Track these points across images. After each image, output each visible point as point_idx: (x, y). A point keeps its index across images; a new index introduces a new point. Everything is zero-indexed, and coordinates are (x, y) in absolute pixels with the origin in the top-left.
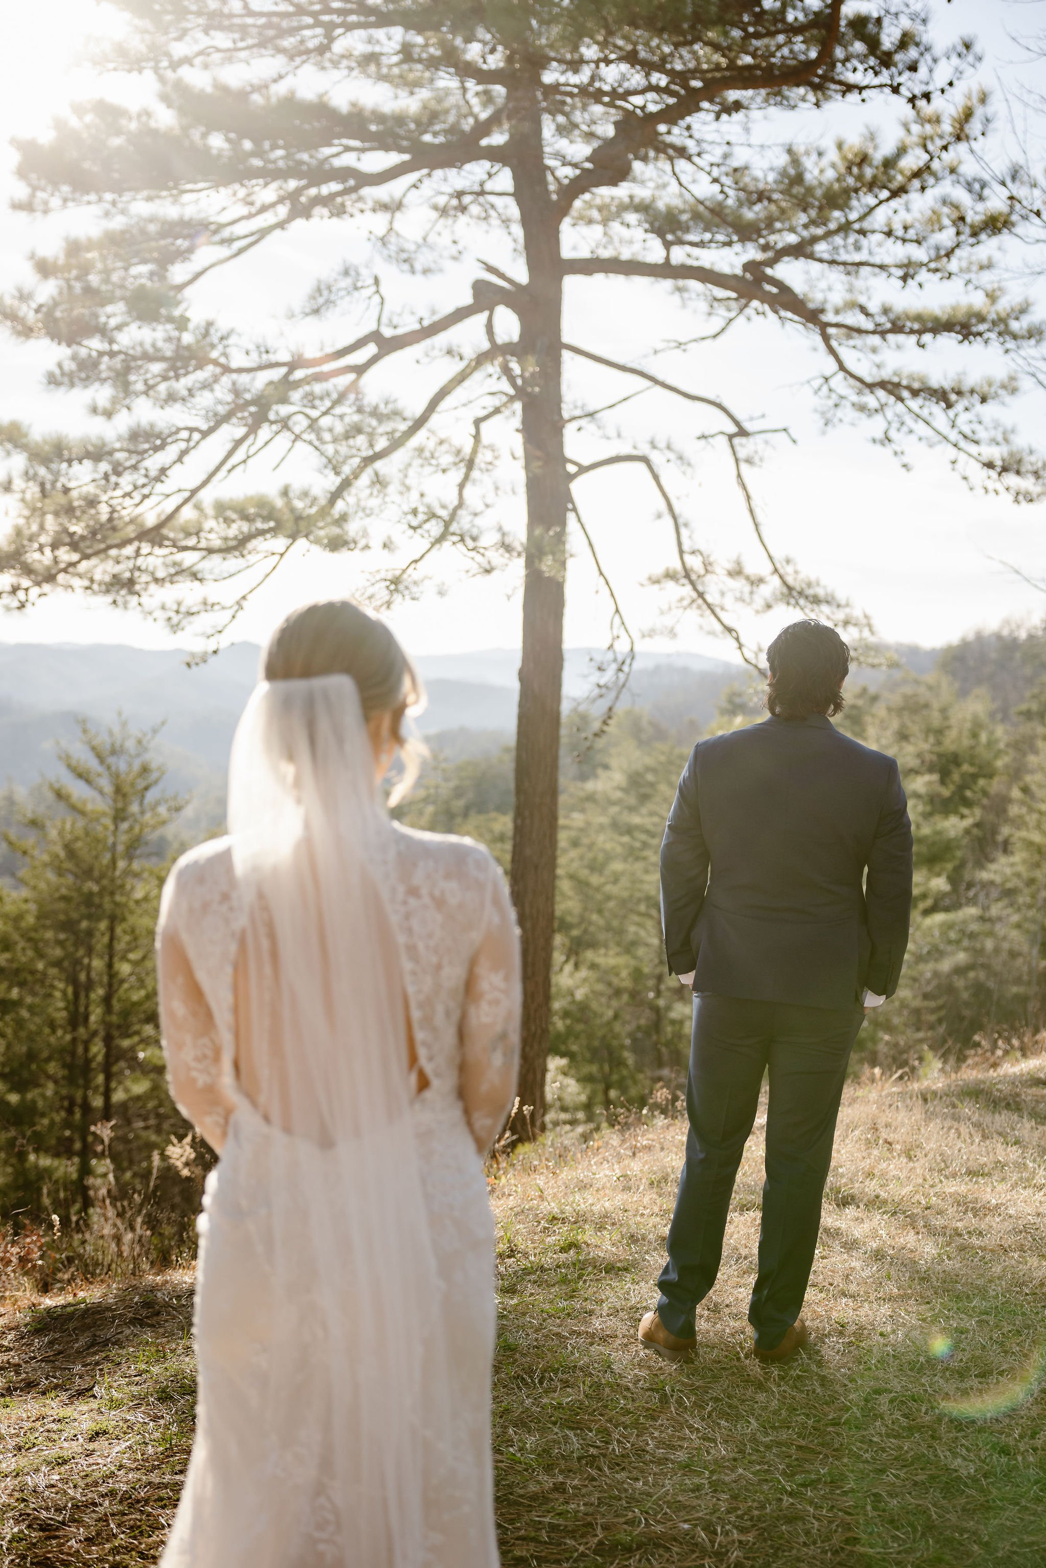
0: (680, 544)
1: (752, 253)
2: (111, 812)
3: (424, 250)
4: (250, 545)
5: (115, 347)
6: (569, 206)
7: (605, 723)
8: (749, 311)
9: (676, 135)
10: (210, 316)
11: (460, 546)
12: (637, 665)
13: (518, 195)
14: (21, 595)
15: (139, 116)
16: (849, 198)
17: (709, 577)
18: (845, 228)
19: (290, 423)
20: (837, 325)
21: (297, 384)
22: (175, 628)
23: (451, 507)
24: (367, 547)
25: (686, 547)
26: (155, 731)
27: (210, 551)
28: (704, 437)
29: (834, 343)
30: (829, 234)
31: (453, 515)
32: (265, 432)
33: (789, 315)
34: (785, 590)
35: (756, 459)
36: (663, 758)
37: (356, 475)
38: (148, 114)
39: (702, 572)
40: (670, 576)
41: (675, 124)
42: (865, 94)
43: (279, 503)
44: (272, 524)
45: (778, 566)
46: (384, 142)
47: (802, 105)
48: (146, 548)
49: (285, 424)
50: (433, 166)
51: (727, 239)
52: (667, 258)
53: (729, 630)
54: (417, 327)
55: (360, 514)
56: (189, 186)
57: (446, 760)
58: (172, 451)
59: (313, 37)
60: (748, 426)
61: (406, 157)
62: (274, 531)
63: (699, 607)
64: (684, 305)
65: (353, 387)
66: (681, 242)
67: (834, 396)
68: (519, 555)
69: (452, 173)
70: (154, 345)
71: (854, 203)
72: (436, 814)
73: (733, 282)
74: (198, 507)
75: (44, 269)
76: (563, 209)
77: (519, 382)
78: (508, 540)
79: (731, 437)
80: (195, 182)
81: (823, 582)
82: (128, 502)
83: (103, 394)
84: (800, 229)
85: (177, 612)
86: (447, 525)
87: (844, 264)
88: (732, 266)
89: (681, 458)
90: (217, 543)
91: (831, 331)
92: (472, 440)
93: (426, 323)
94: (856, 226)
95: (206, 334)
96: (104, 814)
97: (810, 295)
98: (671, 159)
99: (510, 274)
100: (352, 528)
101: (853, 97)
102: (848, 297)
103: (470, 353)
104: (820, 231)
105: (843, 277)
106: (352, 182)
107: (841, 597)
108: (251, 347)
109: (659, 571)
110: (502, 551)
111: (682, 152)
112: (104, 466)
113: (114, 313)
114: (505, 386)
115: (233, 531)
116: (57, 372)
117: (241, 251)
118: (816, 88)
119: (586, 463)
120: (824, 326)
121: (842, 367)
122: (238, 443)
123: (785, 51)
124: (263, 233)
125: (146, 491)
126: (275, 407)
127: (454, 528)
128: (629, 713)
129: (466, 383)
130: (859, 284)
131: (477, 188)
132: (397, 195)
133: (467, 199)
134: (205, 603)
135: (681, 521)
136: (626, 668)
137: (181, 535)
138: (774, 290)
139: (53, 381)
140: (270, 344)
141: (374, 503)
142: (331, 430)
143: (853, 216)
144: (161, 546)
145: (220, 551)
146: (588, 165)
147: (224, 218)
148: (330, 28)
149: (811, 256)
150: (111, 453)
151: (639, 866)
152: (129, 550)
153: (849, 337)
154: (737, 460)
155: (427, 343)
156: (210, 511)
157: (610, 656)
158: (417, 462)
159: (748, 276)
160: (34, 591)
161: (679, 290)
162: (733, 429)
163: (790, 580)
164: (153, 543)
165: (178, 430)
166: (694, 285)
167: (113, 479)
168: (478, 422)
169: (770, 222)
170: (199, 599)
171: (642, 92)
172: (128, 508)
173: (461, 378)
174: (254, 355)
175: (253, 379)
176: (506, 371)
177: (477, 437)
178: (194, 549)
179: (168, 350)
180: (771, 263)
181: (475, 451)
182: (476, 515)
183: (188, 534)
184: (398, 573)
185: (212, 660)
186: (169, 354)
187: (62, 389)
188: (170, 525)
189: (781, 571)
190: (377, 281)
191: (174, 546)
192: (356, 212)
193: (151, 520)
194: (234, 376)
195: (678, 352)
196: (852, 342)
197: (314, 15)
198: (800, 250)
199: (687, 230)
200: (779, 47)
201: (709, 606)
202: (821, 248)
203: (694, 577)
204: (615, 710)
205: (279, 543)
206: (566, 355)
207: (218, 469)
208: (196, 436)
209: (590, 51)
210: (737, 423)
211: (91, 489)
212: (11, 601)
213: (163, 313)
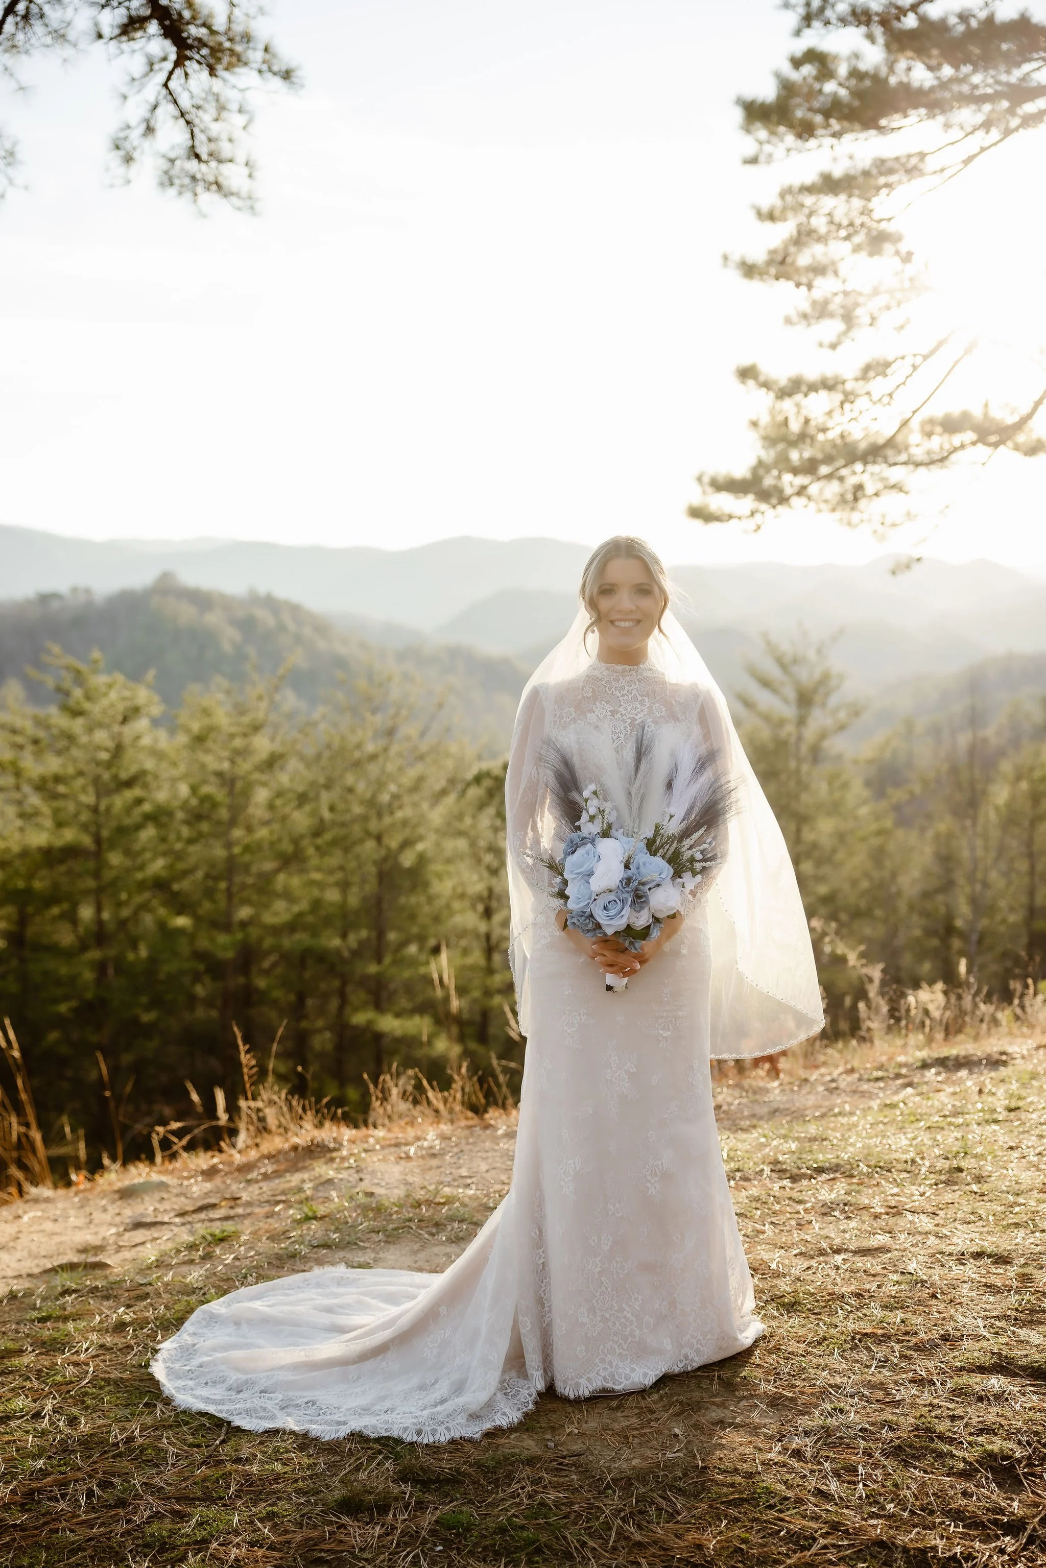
4: (953, 457)
5: (847, 287)
14: (759, 517)
15: (848, 59)
22: (882, 538)
27: (917, 465)
38: (856, 56)
44: (973, 435)
48: (861, 466)
58: (897, 377)
62: (976, 442)
70: (880, 280)
82: (853, 426)
83: (832, 328)
85: (883, 524)
96: (789, 722)
112: (838, 397)
115: (937, 445)
116: (795, 314)
134: (908, 514)
139: (790, 322)
150: (845, 383)
160: (770, 514)
170: (904, 511)
178: (903, 463)
179: (892, 283)
185: (916, 567)
186: (892, 287)
187: (800, 328)
188: (892, 443)
191: (890, 462)
211: (824, 418)
212: (751, 524)
213: (888, 248)
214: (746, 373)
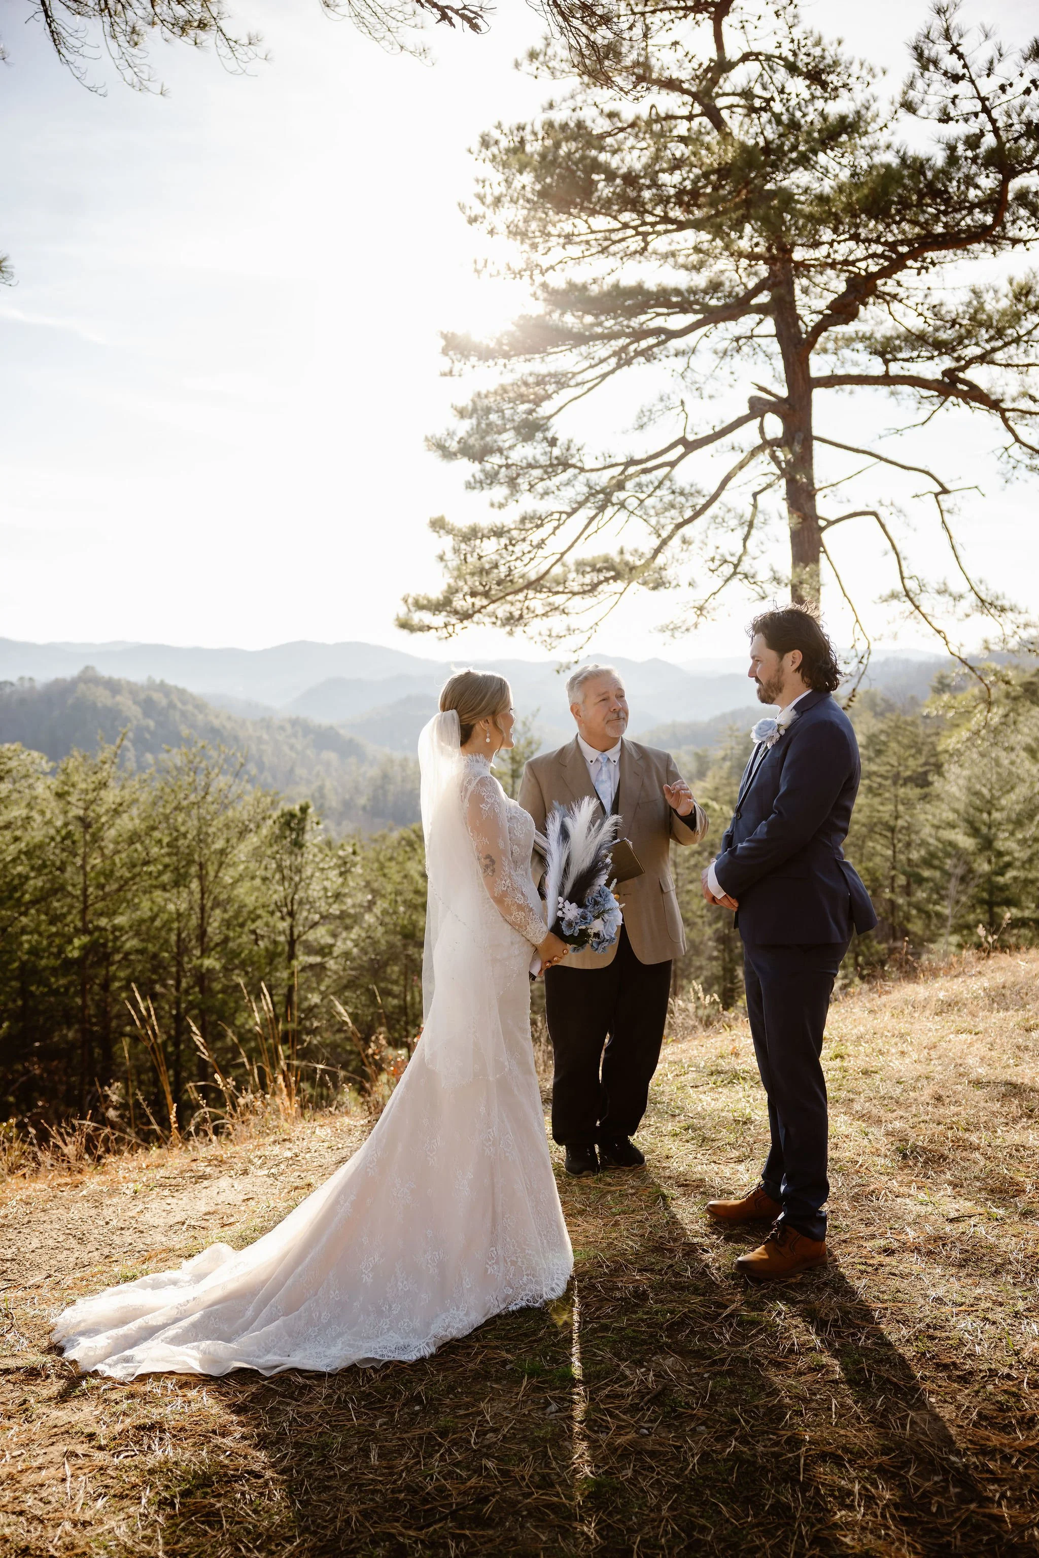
0: (901, 572)
1: (947, 363)
2: (510, 772)
3: (711, 380)
4: (600, 588)
5: (510, 462)
6: (815, 341)
7: (850, 700)
8: (948, 404)
9: (887, 286)
10: (570, 437)
11: (745, 581)
12: (872, 659)
13: (779, 335)
14: (450, 628)
16: (1020, 319)
17: (923, 595)
18: (1017, 340)
19: (626, 504)
20: (1013, 410)
21: (631, 476)
22: (548, 647)
23: (738, 554)
24: (678, 585)
25: (905, 574)
26: (534, 716)
27: (574, 594)
28: (917, 496)
29: (1011, 423)
30: (1006, 344)
31: (740, 560)
32: (610, 511)
33: (978, 405)
34: (980, 604)
35: (956, 510)
36: (892, 724)
37: (670, 537)
39: (918, 591)
40: (894, 596)
41: (890, 277)
42: (1028, 244)
43: (617, 559)
44: (612, 573)
45: (974, 585)
46: (684, 307)
47: (982, 255)
48: (531, 594)
49: (622, 505)
50: (716, 322)
51: (929, 355)
52: (887, 371)
53: (939, 632)
54: (711, 432)
55: (675, 564)
56: (552, 350)
57: (738, 730)
58: (548, 527)
59: (635, 243)
60: (948, 486)
61: (700, 316)
62: (615, 578)
63: (915, 618)
64: (899, 404)
65: (667, 477)
66: (895, 359)
67: (1011, 460)
68: (786, 585)
69: (731, 324)
70: (534, 458)
71: (1023, 323)
72: (732, 767)
73: (935, 385)
74: (564, 565)
75: (462, 413)
76: (810, 344)
77: (783, 465)
78: (777, 576)
79: (936, 495)
80: (558, 346)
81: (1007, 596)
82: (518, 563)
83: (500, 492)
84: (982, 344)
85: (550, 636)
86: (736, 566)
87: (1018, 366)
88: (934, 373)
89: (900, 511)
90: (576, 589)
91: (1008, 414)
92: (751, 508)
93: (717, 429)
94: (1025, 338)
95: (568, 449)
96: (505, 774)
97: (993, 390)
98: (888, 303)
99: (774, 391)
100: (668, 574)
101: (1020, 247)
102: (1022, 389)
103: (748, 449)
104: (999, 343)
105: (1017, 375)
106: (663, 337)
107: (1022, 606)
108: (599, 455)
109: (886, 592)
110: (775, 583)
111: (895, 297)
112: (504, 541)
113: (507, 438)
114: (774, 468)
115: (587, 579)
116: (472, 480)
117: (590, 389)
118: (993, 243)
119: (832, 519)
120: (1003, 411)
121: (1017, 440)
122: (592, 519)
123: (968, 220)
124: (604, 376)
125: (532, 555)
126: (616, 494)
127: (739, 569)
128: (867, 692)
129: (744, 470)
130: (1028, 380)
131: (749, 334)
132: (692, 344)
133: (742, 342)
134: (569, 630)
135: (901, 556)
136: (865, 661)
137: (554, 585)
138: (965, 388)
139: (469, 486)
140: (612, 453)
141: (684, 555)
142: (654, 507)
143: (1022, 332)
144: (540, 592)
145: (578, 593)
146: (828, 312)
147: (576, 370)
148: (645, 235)
149: (992, 362)
150: (509, 531)
151: (877, 800)
152: (521, 596)
153: (1023, 418)
154: (941, 511)
155: (718, 443)
156: (573, 568)
157: (853, 653)
158: (713, 526)
159: (947, 380)
160: (459, 626)
161: (893, 393)
162: (939, 489)
163: (984, 597)
164: (536, 591)
165: (552, 514)
166: (906, 389)
167: (510, 548)
168: (755, 495)
169: (960, 340)
170: (564, 627)
171: (865, 259)
172: (519, 568)
173: (741, 466)
174: (601, 459)
175: (600, 477)
176: (774, 457)
177: (755, 506)
178: (563, 593)
179: (543, 460)
180: (963, 369)
181: (754, 515)
182: (754, 559)
183: (558, 584)
184: (702, 603)
186: (544, 463)
187: (476, 491)
188: (547, 577)
189: (976, 589)
190: (682, 403)
191: (550, 591)
192: (662, 357)
193: (533, 576)
194: (588, 475)
195: (897, 436)
196: (1025, 422)
197: (635, 228)
198: (983, 359)
199: (900, 349)
200: (963, 218)
201: (923, 615)
202: (999, 356)
203: (912, 595)
204: (858, 690)
205: (619, 585)
206: (816, 444)
207: (578, 538)
208: (564, 516)
209: (826, 235)
210: (941, 485)
211: (495, 557)
212: (444, 633)
213: (539, 435)
214: (438, 525)
